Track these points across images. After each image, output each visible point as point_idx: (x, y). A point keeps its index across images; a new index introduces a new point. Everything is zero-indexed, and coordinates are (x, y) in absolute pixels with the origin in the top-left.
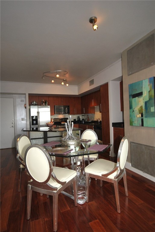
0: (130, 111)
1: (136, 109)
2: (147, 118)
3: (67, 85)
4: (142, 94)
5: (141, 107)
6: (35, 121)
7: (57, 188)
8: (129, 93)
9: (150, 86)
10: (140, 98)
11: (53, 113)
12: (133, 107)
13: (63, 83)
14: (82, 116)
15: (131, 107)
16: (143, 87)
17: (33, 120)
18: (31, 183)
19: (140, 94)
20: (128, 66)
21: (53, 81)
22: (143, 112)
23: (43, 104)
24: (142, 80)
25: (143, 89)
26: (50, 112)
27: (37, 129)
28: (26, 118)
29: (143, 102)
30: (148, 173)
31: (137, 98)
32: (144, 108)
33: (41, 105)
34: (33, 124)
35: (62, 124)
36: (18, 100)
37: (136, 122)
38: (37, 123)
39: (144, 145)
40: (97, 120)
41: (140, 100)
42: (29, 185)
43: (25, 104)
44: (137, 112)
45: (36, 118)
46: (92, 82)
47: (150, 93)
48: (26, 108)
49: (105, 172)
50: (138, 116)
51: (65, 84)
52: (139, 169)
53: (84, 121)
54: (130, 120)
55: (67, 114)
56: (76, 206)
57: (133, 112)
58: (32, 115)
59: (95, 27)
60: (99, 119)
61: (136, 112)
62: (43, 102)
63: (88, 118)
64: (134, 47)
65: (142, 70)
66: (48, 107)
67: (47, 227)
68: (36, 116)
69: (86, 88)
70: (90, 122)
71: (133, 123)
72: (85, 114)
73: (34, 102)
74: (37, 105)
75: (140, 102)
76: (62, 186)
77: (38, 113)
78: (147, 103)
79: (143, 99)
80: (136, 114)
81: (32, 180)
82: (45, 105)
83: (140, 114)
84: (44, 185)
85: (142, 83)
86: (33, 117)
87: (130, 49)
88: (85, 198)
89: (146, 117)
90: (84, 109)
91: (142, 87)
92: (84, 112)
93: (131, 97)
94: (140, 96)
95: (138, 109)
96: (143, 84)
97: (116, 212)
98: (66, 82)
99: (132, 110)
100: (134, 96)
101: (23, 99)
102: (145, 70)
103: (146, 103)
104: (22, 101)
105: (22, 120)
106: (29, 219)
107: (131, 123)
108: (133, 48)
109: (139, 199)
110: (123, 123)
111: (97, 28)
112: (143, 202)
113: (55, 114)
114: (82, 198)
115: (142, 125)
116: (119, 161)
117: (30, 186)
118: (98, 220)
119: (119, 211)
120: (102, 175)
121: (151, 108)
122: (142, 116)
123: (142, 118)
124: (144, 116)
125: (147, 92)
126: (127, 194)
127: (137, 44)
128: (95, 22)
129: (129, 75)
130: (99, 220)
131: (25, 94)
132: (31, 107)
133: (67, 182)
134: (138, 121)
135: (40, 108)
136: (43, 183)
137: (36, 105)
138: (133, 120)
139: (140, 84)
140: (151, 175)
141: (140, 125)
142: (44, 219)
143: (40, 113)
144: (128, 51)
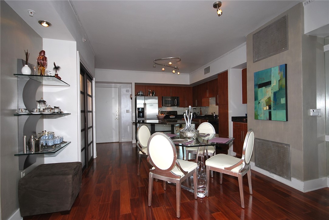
0: (255, 103)
1: (263, 100)
2: (276, 111)
3: (179, 73)
4: (270, 84)
5: (269, 98)
6: (141, 113)
7: (180, 177)
8: (254, 83)
9: (280, 75)
10: (268, 88)
11: (160, 105)
12: (259, 98)
13: (174, 71)
14: (194, 109)
15: (256, 99)
16: (272, 75)
17: (139, 112)
18: (153, 171)
19: (268, 84)
20: (253, 51)
21: (163, 69)
22: (271, 104)
23: (150, 94)
24: (271, 68)
25: (272, 77)
26: (157, 104)
27: (143, 121)
28: (131, 110)
29: (272, 93)
30: (275, 174)
31: (264, 87)
32: (272, 99)
33: (148, 96)
34: (139, 116)
35: (170, 117)
36: (124, 90)
37: (262, 115)
38: (143, 116)
39: (271, 142)
40: (212, 114)
41: (268, 90)
42: (150, 173)
43: (131, 95)
44: (264, 104)
45: (142, 110)
46: (207, 70)
47: (280, 82)
48: (132, 99)
49: (228, 166)
50: (265, 109)
51: (176, 72)
52: (264, 169)
53: (196, 115)
54: (255, 114)
55: (176, 107)
56: (196, 199)
57: (258, 104)
58: (138, 107)
59: (219, 12)
60: (214, 113)
61: (262, 104)
62: (150, 92)
63: (201, 111)
64: (262, 30)
65: (271, 56)
66: (156, 99)
67: (169, 214)
68: (142, 108)
69: (200, 76)
70: (203, 116)
71: (259, 116)
72: (197, 107)
73: (140, 93)
74: (144, 95)
75: (268, 93)
76: (184, 175)
77: (145, 104)
78: (277, 94)
79: (272, 89)
80: (262, 106)
81: (153, 168)
82: (152, 96)
83: (267, 106)
84: (168, 172)
85: (271, 70)
86: (139, 109)
87: (257, 33)
88: (205, 192)
89: (274, 110)
90: (196, 101)
91: (270, 76)
92: (196, 105)
93: (257, 87)
94: (268, 86)
95: (265, 100)
96: (272, 72)
97: (240, 207)
98: (177, 69)
99: (257, 102)
100: (261, 86)
101: (128, 89)
102: (274, 56)
103: (275, 94)
104: (127, 91)
105: (127, 112)
106: (150, 206)
107: (256, 117)
108: (260, 31)
109: (265, 198)
110: (246, 117)
111: (222, 13)
112: (269, 201)
113: (162, 106)
114: (202, 192)
115: (270, 119)
116: (245, 154)
117: (152, 173)
118: (220, 212)
119: (243, 206)
120: (225, 168)
121: (282, 99)
122: (270, 108)
123: (270, 111)
124: (272, 108)
125: (276, 82)
126: (251, 192)
127: (266, 27)
128: (219, 7)
129: (254, 62)
130: (222, 212)
131: (131, 83)
132: (138, 97)
133: (188, 173)
134: (264, 114)
135: (147, 99)
136: (167, 171)
137: (142, 95)
138: (259, 113)
139: (268, 72)
140: (280, 175)
141: (266, 118)
142: (165, 207)
143: (147, 105)
144: (254, 35)
